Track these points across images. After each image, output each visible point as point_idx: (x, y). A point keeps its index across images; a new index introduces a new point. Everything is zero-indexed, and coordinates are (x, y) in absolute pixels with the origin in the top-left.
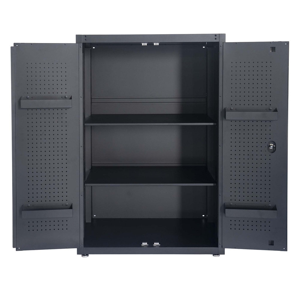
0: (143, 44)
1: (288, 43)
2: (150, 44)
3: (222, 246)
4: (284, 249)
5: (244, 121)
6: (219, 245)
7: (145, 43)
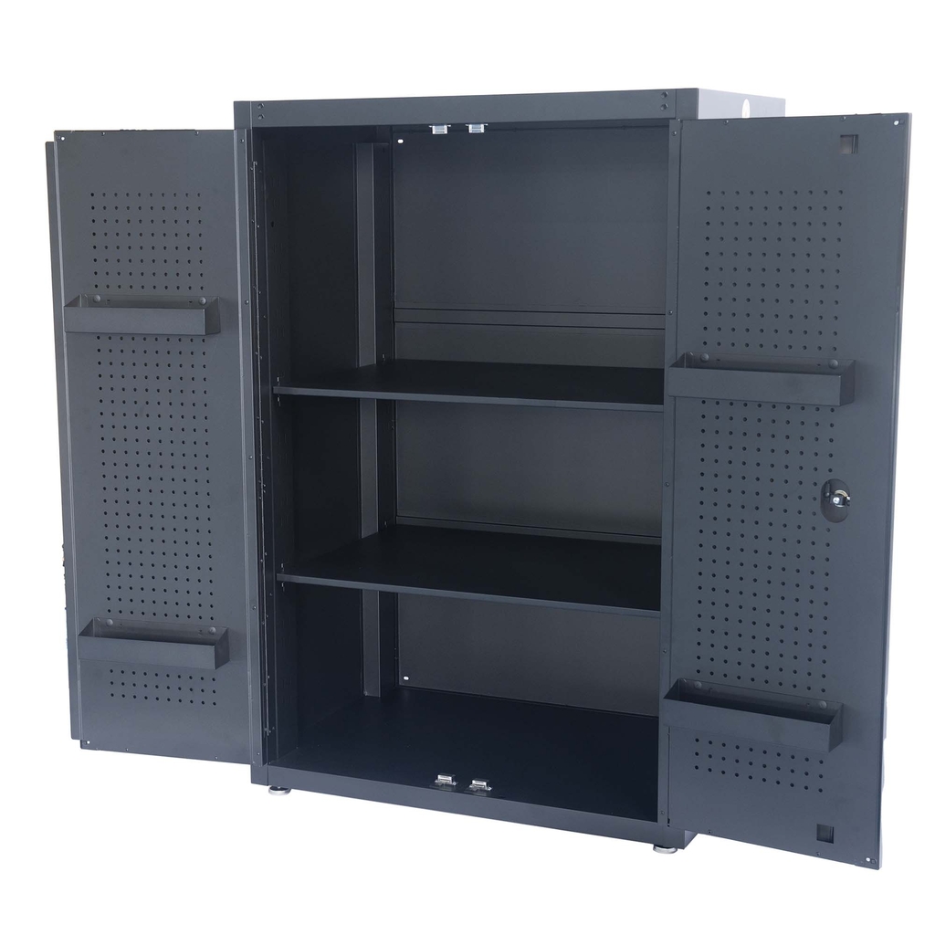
0: (435, 130)
1: (904, 119)
2: (458, 130)
3: (669, 820)
4: (868, 860)
5: (732, 404)
6: (659, 816)
7: (443, 124)
